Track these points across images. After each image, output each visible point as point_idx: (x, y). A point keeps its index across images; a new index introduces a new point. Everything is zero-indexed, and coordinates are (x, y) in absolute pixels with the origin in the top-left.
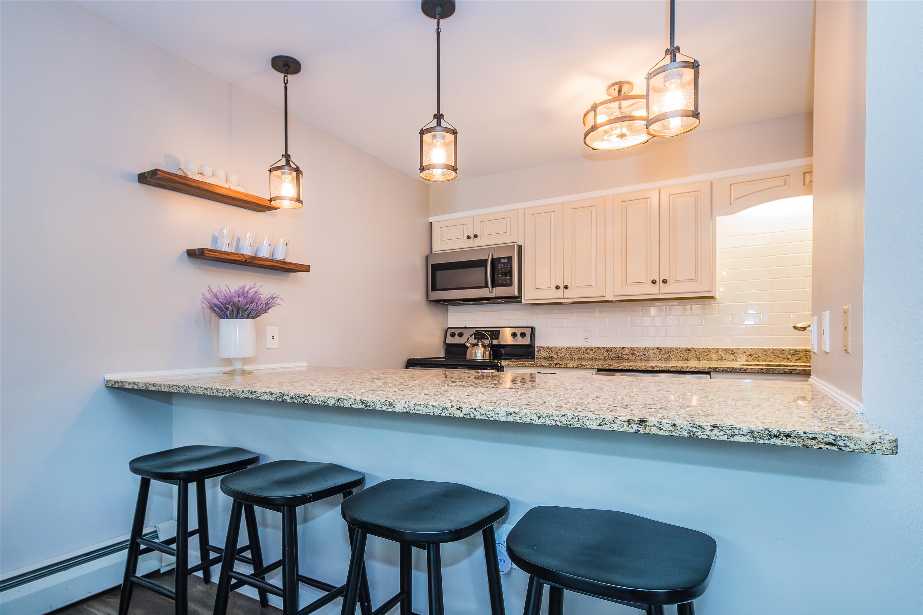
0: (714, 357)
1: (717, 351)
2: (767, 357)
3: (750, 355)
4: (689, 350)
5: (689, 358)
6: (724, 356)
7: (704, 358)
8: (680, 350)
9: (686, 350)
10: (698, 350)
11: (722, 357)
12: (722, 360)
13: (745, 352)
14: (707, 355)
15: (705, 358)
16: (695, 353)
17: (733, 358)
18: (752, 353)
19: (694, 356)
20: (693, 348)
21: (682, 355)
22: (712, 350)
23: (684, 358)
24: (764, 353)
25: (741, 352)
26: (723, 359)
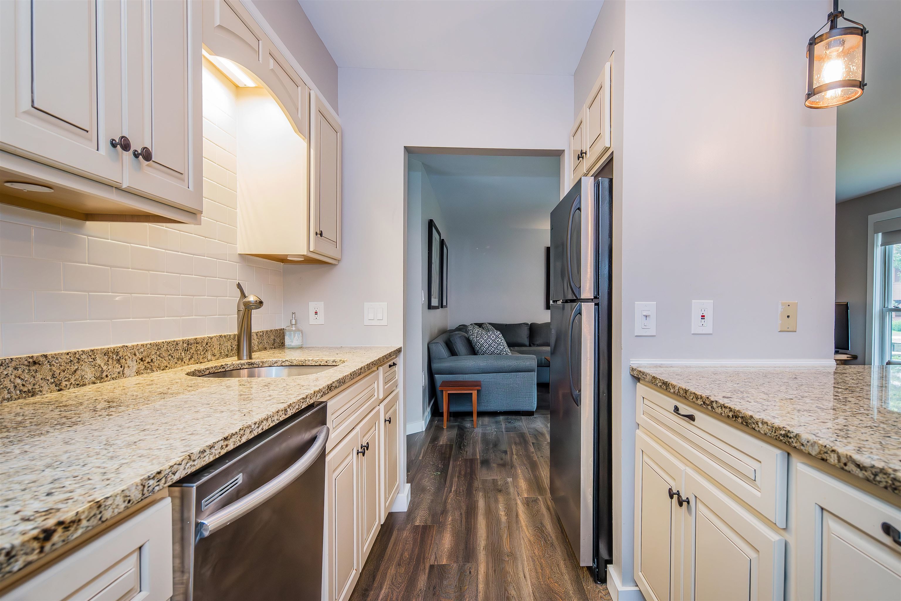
0: (89, 373)
1: (93, 357)
2: (161, 359)
3: (141, 360)
4: (35, 363)
5: (37, 387)
6: (105, 368)
7: (69, 380)
8: (13, 364)
9: (29, 362)
10: (57, 361)
11: (102, 371)
12: (102, 378)
13: (135, 355)
14: (75, 371)
15: (72, 381)
16: (51, 369)
17: (118, 370)
18: (145, 354)
19: (49, 378)
20: (46, 356)
21: (18, 381)
22: (84, 357)
23: (25, 389)
24: (158, 353)
25: (129, 355)
26: (104, 374)
